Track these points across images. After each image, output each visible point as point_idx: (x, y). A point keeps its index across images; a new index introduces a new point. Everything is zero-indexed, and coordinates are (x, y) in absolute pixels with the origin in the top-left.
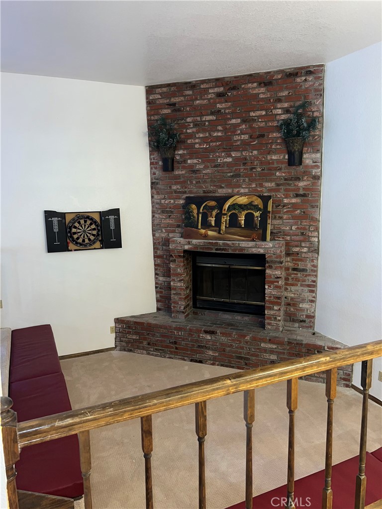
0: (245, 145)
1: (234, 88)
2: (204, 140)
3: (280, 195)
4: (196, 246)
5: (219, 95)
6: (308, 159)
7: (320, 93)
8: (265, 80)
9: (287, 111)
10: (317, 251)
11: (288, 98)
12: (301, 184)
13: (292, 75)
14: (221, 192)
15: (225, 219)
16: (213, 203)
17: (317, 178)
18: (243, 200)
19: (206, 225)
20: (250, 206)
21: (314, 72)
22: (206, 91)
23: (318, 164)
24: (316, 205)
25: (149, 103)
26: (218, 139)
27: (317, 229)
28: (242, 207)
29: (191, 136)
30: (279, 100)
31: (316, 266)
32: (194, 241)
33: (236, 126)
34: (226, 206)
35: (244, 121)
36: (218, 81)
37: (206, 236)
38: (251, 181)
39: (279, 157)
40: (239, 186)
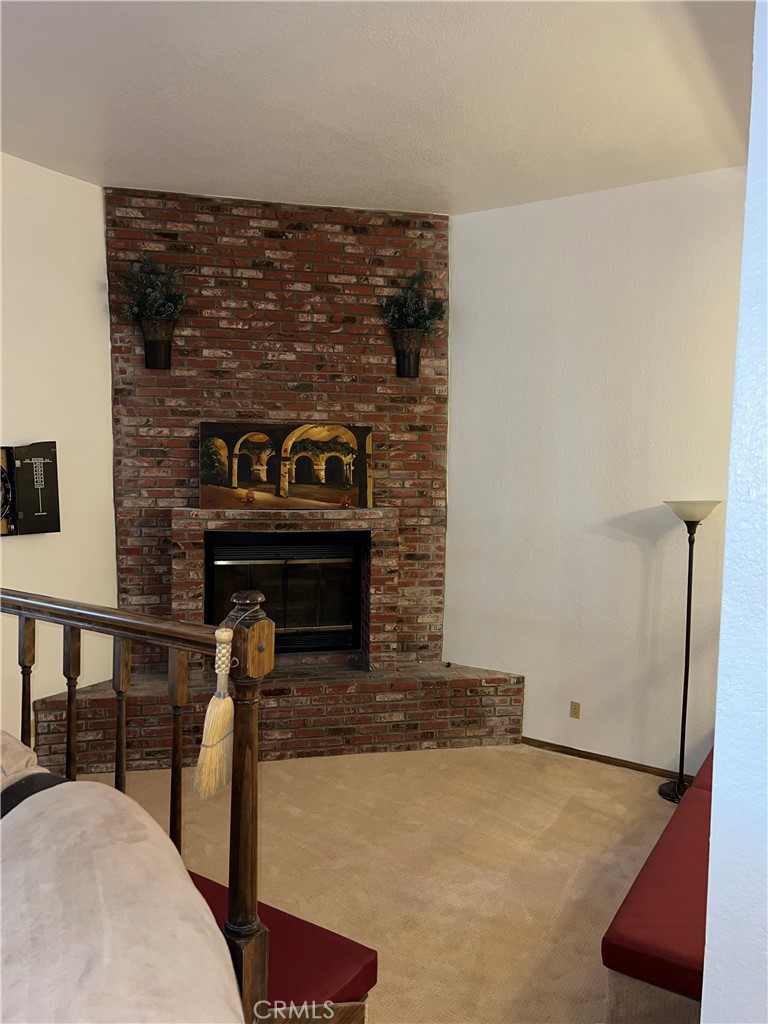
0: (320, 334)
1: (299, 227)
2: (237, 315)
3: (384, 427)
4: (234, 522)
5: (270, 234)
6: (428, 366)
7: (443, 261)
8: (356, 223)
9: (393, 282)
10: (443, 523)
11: (393, 262)
12: (419, 409)
13: (401, 223)
14: (276, 416)
15: (288, 469)
16: (261, 437)
17: (443, 400)
18: (320, 433)
19: (248, 479)
20: (332, 444)
21: (435, 225)
22: (243, 221)
23: (442, 378)
24: (440, 446)
25: (112, 223)
26: (267, 315)
27: (443, 486)
28: (319, 446)
29: (211, 303)
30: (380, 262)
31: (442, 549)
32: (230, 513)
33: (303, 295)
34: (289, 443)
35: (318, 289)
36: (268, 209)
37: (249, 502)
38: (333, 399)
39: (381, 360)
40: (312, 408)
